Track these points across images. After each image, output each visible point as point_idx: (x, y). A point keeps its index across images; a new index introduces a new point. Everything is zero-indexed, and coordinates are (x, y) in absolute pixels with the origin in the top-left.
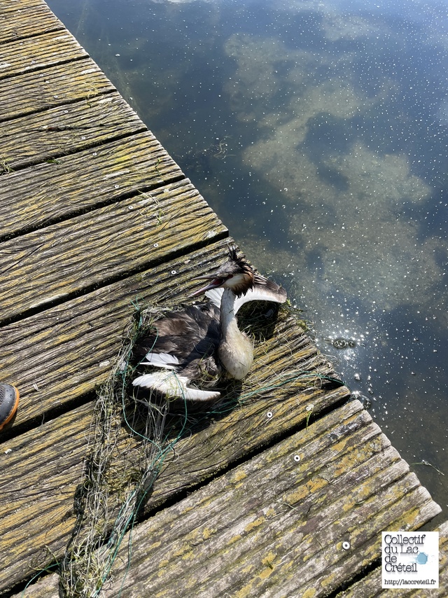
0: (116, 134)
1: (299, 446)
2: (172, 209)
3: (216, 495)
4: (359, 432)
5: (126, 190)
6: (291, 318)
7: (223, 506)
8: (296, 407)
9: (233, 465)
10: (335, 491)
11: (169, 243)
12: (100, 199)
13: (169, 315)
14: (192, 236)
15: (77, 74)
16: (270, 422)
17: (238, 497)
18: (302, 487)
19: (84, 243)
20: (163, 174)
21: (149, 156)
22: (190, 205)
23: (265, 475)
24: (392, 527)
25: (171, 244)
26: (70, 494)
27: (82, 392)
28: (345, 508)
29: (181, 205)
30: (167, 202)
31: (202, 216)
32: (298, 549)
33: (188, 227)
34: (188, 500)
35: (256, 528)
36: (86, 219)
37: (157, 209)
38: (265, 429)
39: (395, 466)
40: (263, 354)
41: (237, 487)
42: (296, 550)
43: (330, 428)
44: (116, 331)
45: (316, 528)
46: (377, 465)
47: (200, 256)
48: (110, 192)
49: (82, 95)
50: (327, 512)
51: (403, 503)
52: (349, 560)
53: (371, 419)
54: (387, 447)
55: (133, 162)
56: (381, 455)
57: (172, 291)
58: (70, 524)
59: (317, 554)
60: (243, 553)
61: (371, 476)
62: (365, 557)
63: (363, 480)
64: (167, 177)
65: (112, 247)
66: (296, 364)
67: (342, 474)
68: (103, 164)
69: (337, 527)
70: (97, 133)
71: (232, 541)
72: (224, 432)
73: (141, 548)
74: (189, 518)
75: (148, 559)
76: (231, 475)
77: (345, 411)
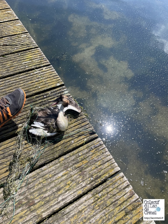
0: (27, 48)
1: (81, 151)
2: (45, 75)
3: (54, 165)
4: (99, 147)
5: (30, 68)
6: (82, 113)
7: (56, 168)
8: (81, 139)
9: (60, 156)
10: (90, 164)
11: (44, 87)
12: (21, 71)
13: (42, 110)
14: (52, 85)
15: (14, 26)
16: (73, 144)
17: (61, 165)
18: (80, 162)
19: (14, 85)
20: (43, 63)
21: (39, 57)
22: (52, 74)
23: (70, 159)
24: (106, 174)
25: (45, 87)
26: (8, 165)
28: (92, 169)
29: (49, 74)
30: (44, 73)
31: (56, 78)
32: (78, 180)
33: (51, 82)
34: (45, 166)
35: (66, 174)
36: (15, 77)
37: (40, 75)
38: (71, 146)
39: (108, 157)
40: (72, 123)
41: (61, 162)
42: (77, 180)
43: (91, 146)
44: (25, 115)
45: (83, 174)
46: (103, 157)
47: (54, 92)
48: (24, 68)
49: (15, 33)
50: (87, 169)
51: (109, 167)
52: (92, 183)
53: (103, 143)
54: (107, 151)
55: (33, 58)
56: (105, 154)
57: (44, 103)
58: (7, 173)
59: (83, 181)
60: (61, 181)
61: (101, 160)
62: (97, 182)
63: (99, 161)
64: (44, 64)
65: (24, 87)
66: (82, 127)
67: (93, 159)
68: (22, 58)
69: (90, 174)
70: (21, 47)
71: (58, 178)
72: (58, 146)
73: (30, 180)
74: (45, 171)
75: (32, 183)
76: (59, 159)
77: (96, 141)
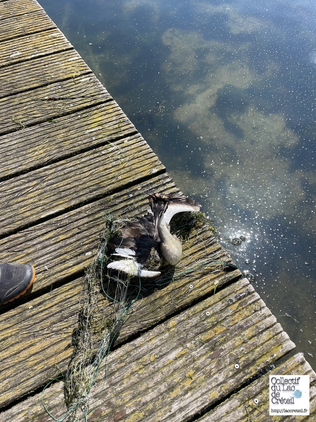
0: (93, 103)
1: (209, 306)
2: (130, 154)
3: (158, 335)
4: (247, 298)
5: (100, 141)
6: (205, 226)
7: (163, 342)
8: (208, 282)
9: (168, 317)
10: (231, 334)
11: (128, 176)
12: (83, 147)
13: (129, 225)
14: (142, 172)
15: (66, 61)
16: (191, 291)
17: (172, 337)
18: (210, 331)
19: (73, 176)
20: (123, 130)
21: (114, 118)
22: (141, 151)
23: (188, 324)
24: (265, 356)
25: (129, 177)
26: (70, 334)
27: (75, 271)
28: (237, 344)
29: (135, 151)
30: (126, 149)
31: (149, 158)
32: (208, 368)
33: (140, 165)
34: (141, 338)
35: (182, 356)
36: (74, 160)
37: (120, 154)
38: (189, 295)
39: (268, 319)
40: (188, 249)
41: (171, 330)
42: (207, 369)
43: (229, 295)
44: (95, 233)
45: (219, 356)
46: (257, 318)
47: (147, 185)
48: (90, 142)
49: (70, 76)
50: (226, 346)
51: (272, 341)
52: (238, 375)
53: (254, 290)
54: (263, 307)
55: (104, 122)
56: (259, 312)
57: (130, 208)
58: (70, 352)
59: (219, 371)
60: (175, 370)
61: (253, 325)
62: (248, 373)
63: (248, 327)
64: (126, 132)
65: (92, 179)
66: (208, 255)
67: (235, 324)
68: (85, 123)
69: (231, 355)
70: (80, 102)
71: (168, 363)
72: (163, 297)
73: (113, 366)
74: (142, 349)
75: (118, 373)
76: (168, 323)
77: (238, 285)
